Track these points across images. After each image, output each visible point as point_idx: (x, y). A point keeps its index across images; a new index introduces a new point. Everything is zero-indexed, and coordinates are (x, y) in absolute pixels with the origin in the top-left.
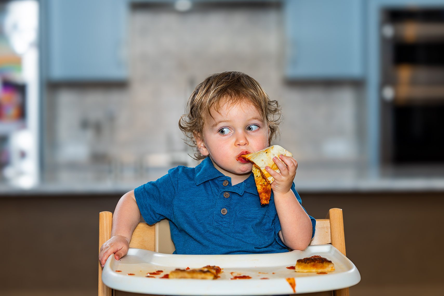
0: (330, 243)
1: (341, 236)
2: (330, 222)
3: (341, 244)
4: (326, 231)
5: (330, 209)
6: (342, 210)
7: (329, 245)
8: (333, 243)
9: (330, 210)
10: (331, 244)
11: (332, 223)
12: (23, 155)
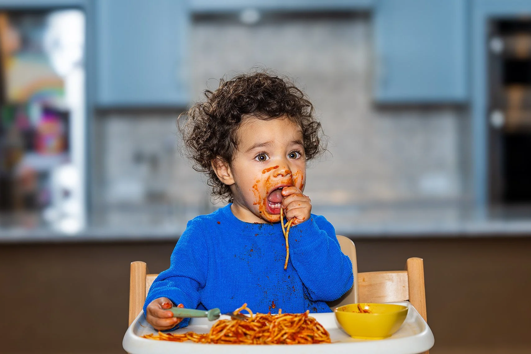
0: (408, 299)
1: (420, 292)
2: (408, 275)
3: (420, 301)
4: (403, 285)
5: (408, 258)
6: (422, 259)
7: (406, 302)
8: (411, 301)
9: (408, 260)
10: (408, 301)
11: (410, 275)
12: (67, 194)
